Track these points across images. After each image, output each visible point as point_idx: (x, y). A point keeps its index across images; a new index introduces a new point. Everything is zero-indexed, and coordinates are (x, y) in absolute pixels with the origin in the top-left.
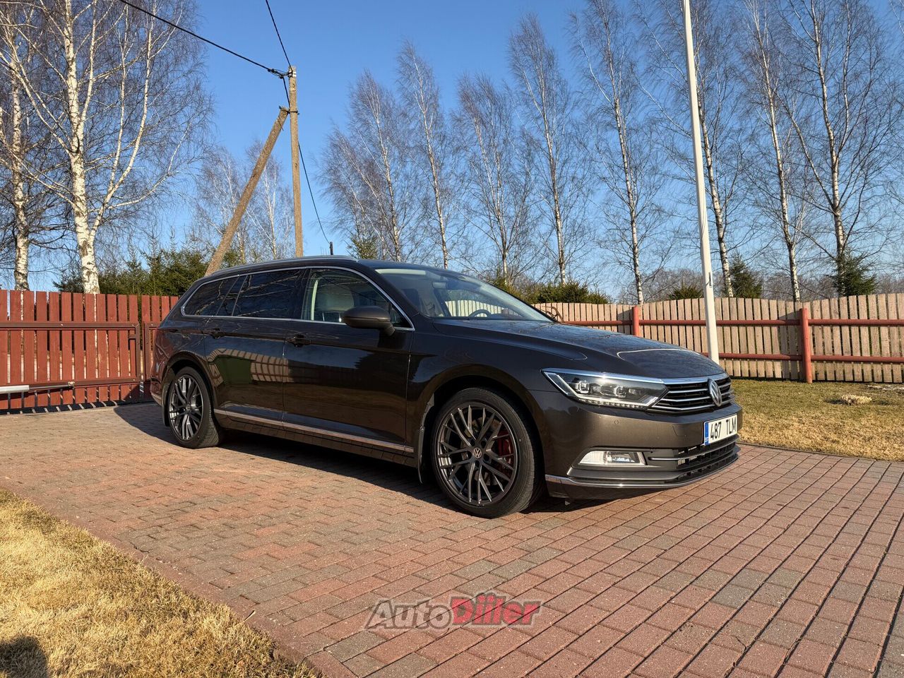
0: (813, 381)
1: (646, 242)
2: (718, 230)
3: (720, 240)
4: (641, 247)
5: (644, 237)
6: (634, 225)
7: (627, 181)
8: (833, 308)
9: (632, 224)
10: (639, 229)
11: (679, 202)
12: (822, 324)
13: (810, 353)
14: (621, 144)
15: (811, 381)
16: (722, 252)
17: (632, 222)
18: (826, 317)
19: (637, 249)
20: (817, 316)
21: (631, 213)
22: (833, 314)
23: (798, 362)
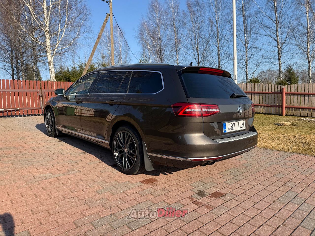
0: (285, 115)
1: (251, 60)
2: (279, 55)
3: (279, 59)
4: (249, 62)
5: (250, 58)
6: (247, 53)
7: (245, 36)
8: (295, 88)
9: (246, 53)
10: (249, 55)
11: (264, 44)
12: (290, 94)
13: (285, 105)
14: (244, 22)
15: (284, 115)
16: (279, 64)
17: (246, 52)
18: (292, 92)
19: (247, 63)
20: (289, 91)
21: (246, 49)
22: (295, 90)
23: (280, 108)
